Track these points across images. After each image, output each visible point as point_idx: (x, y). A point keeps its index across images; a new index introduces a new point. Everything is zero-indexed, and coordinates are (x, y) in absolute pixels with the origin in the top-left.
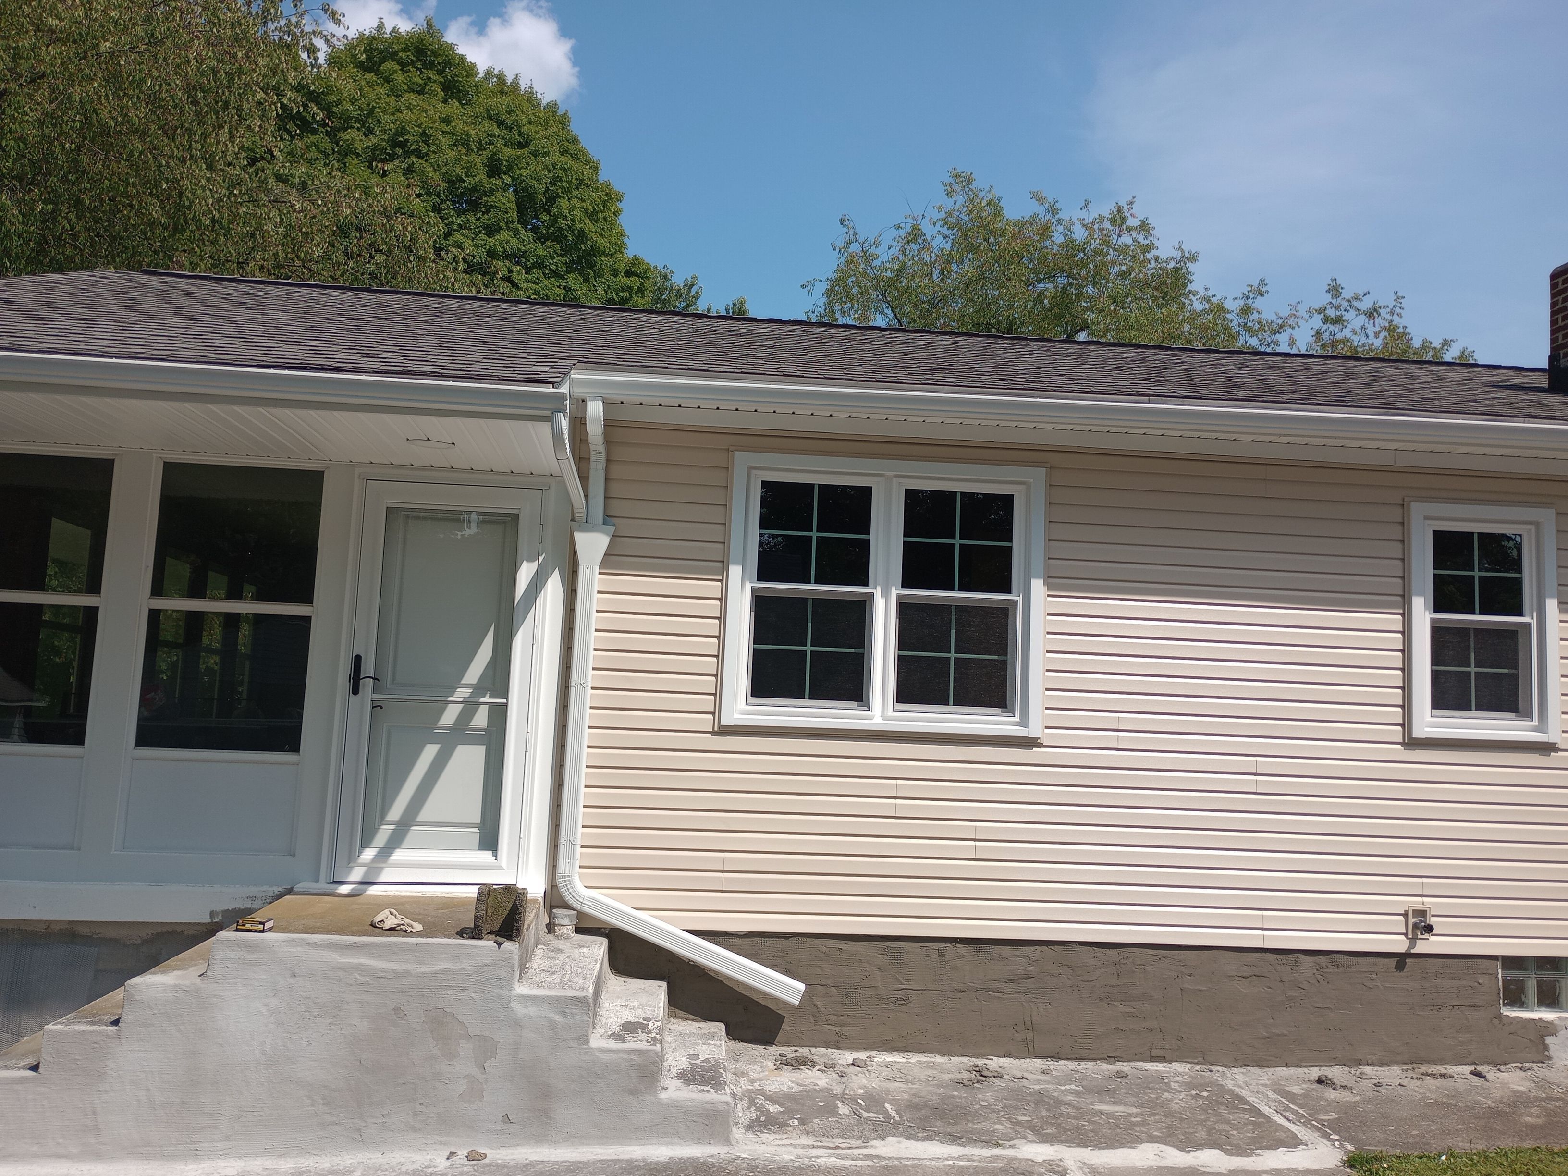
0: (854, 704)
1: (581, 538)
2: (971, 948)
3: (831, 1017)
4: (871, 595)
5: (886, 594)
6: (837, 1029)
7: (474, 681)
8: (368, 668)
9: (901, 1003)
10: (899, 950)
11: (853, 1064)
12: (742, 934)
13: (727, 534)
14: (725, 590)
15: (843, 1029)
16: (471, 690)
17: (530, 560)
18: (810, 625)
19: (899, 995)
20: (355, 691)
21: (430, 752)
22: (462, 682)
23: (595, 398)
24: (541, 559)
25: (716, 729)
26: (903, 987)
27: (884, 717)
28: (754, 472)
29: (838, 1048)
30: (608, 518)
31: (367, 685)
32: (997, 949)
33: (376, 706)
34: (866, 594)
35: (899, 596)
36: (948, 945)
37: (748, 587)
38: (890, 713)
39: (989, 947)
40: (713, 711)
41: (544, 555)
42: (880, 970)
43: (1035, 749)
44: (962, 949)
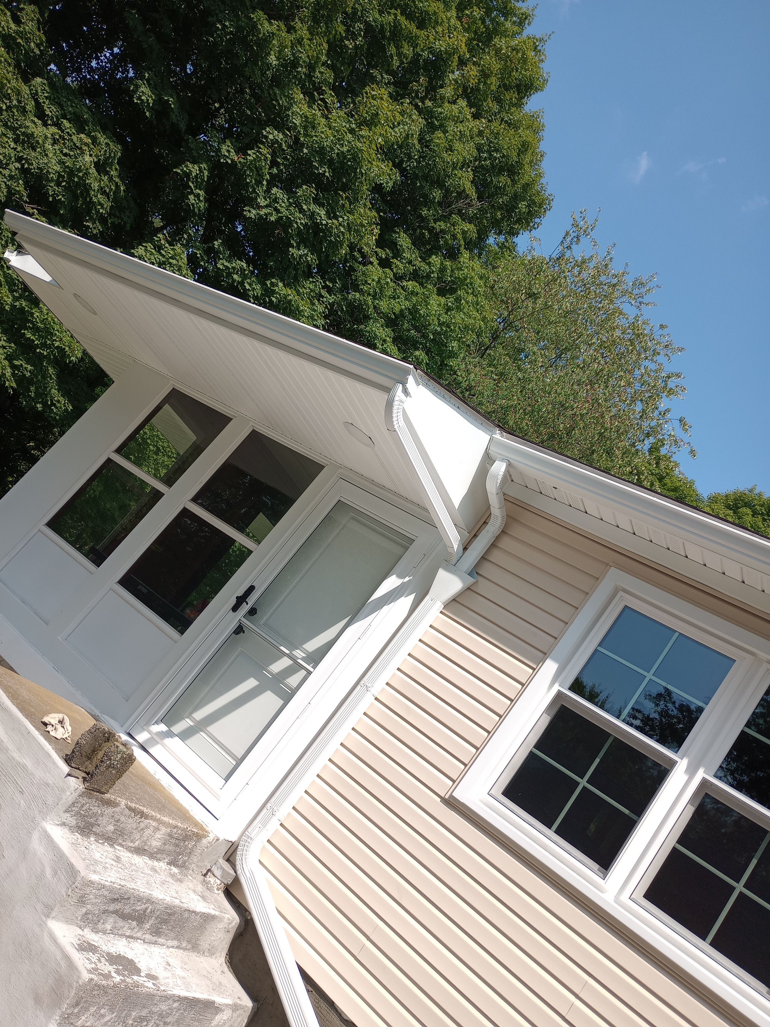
0: (596, 866)
1: (442, 574)
4: (673, 763)
5: (691, 771)
7: (310, 651)
8: (252, 600)
13: (563, 632)
14: (531, 678)
16: (304, 655)
17: (400, 576)
18: (597, 760)
20: (235, 609)
21: (251, 683)
22: (304, 646)
23: (503, 460)
24: (407, 579)
25: (447, 797)
27: (617, 900)
28: (621, 593)
30: (475, 572)
31: (245, 608)
33: (239, 630)
34: (671, 759)
35: (704, 783)
37: (556, 688)
38: (624, 898)
40: (455, 779)
41: (411, 578)
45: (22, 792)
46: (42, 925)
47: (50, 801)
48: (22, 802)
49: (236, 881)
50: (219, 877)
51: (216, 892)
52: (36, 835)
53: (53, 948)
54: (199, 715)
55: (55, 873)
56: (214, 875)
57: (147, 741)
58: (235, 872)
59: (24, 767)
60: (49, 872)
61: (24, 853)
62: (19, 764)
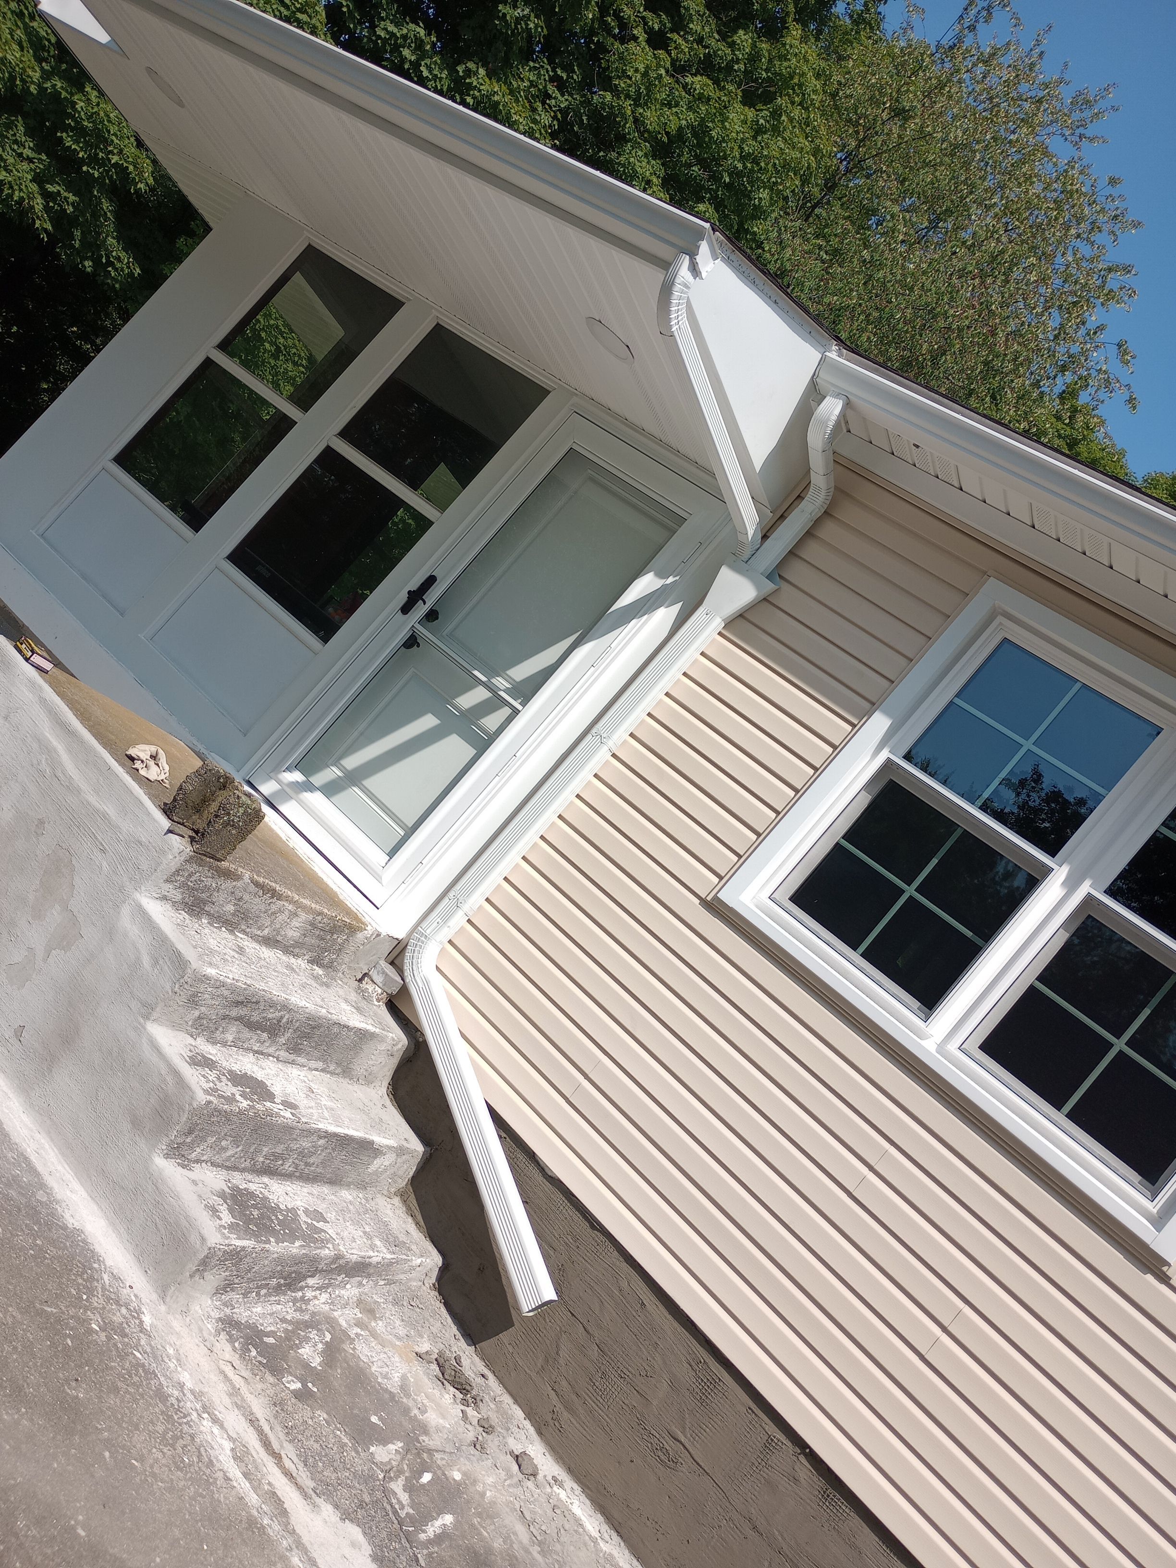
0: (915, 1004)
1: (726, 575)
2: (819, 1482)
3: (564, 1383)
4: (1047, 871)
5: (1071, 884)
6: (559, 1407)
7: (518, 679)
8: (432, 597)
9: (663, 1457)
10: (715, 1382)
11: (517, 1458)
12: (550, 1174)
13: (903, 674)
14: (848, 739)
15: (565, 1414)
16: (508, 686)
17: (660, 575)
18: (934, 861)
19: (669, 1444)
20: (406, 609)
21: (428, 721)
22: (508, 672)
23: (837, 396)
24: (671, 580)
25: (709, 898)
26: (683, 1439)
27: (941, 1048)
28: (1000, 619)
29: (540, 1433)
30: (777, 574)
31: (420, 610)
32: (856, 1521)
33: (412, 642)
34: (1044, 865)
35: (1089, 900)
36: (789, 1444)
37: (885, 754)
38: (953, 1047)
39: (846, 1508)
40: (723, 875)
41: (677, 578)
42: (672, 1385)
43: (1149, 1278)
44: (804, 1470)
45: (103, 851)
46: (140, 1030)
47: (144, 866)
48: (105, 864)
49: (404, 991)
50: (381, 985)
51: (376, 1003)
52: (126, 911)
53: (155, 1059)
54: (352, 762)
55: (156, 962)
56: (373, 981)
57: (275, 794)
58: (403, 979)
59: (105, 817)
60: (146, 961)
61: (111, 933)
62: (97, 811)
